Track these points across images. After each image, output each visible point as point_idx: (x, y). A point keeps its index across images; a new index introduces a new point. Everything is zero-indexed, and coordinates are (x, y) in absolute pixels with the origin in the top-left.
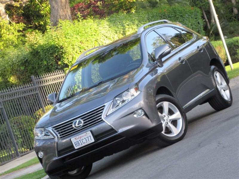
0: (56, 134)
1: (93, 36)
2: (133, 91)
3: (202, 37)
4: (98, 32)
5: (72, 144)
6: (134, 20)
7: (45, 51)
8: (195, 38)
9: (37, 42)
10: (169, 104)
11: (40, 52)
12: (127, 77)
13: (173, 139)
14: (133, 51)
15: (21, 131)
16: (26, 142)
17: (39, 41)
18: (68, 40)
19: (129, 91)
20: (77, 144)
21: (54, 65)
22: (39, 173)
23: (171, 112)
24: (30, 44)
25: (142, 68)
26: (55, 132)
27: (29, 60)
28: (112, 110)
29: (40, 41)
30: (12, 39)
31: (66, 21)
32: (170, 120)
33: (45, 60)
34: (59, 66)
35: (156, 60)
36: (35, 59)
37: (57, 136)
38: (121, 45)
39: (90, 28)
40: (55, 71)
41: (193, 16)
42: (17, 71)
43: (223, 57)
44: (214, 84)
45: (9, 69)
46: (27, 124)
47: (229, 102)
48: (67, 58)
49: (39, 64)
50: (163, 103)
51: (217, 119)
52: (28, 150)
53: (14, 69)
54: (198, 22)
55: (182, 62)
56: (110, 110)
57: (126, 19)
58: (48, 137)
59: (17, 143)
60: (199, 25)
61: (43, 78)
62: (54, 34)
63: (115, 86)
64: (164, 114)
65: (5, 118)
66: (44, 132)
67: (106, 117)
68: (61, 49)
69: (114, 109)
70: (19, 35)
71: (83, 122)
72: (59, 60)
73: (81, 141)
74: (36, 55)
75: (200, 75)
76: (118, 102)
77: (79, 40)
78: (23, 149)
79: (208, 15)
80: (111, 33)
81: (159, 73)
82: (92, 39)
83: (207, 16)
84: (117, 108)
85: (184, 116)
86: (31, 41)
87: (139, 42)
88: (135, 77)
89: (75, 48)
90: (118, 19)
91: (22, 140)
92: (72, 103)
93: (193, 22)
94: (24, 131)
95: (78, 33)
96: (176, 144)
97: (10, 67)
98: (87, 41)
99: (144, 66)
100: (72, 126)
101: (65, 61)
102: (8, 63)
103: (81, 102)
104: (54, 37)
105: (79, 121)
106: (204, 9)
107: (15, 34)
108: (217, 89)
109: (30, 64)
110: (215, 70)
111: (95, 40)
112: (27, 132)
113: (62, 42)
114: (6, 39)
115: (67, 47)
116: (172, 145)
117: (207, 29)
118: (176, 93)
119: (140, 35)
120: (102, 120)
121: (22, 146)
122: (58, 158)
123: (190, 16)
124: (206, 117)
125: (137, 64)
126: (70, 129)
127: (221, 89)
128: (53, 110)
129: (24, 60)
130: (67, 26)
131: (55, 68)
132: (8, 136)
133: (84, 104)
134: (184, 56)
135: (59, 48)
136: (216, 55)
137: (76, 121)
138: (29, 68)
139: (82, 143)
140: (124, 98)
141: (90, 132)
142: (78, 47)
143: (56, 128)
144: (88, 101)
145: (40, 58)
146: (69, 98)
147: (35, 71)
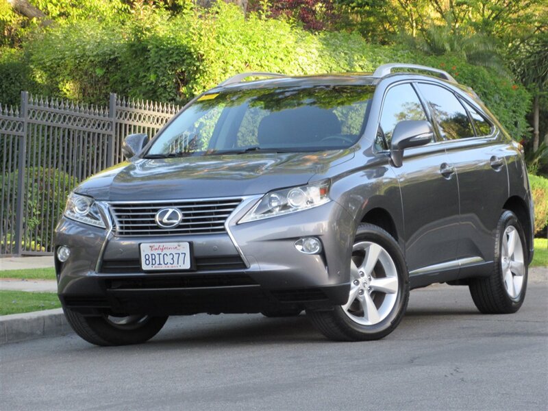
0: (113, 222)
1: (279, 60)
2: (314, 192)
3: (511, 141)
4: (291, 56)
5: (138, 257)
6: (380, 62)
7: (161, 52)
8: (494, 136)
9: (153, 27)
10: (382, 253)
11: (151, 51)
12: (314, 160)
13: (361, 331)
14: (350, 125)
15: (44, 202)
16: (45, 229)
17: (157, 25)
18: (220, 48)
19: (305, 189)
20: (150, 259)
21: (169, 90)
22: (45, 297)
23: (379, 272)
24: (137, 26)
25: (354, 152)
26: (111, 217)
27: (120, 60)
28: (253, 215)
29: (160, 26)
30: (103, 11)
31: (232, 6)
32: (370, 287)
33: (155, 73)
34: (180, 96)
35: (392, 148)
36: (133, 60)
37: (114, 226)
38: (328, 86)
39: (278, 42)
40: (167, 104)
41: (509, 103)
42: (86, 74)
43: (540, 217)
44: (497, 251)
45: (70, 63)
46: (62, 191)
47: (513, 303)
48: (203, 84)
49: (137, 76)
50: (369, 245)
51: (474, 328)
52: (43, 248)
53: (81, 67)
54: (515, 120)
55: (447, 174)
56: (250, 214)
57: (363, 53)
58: (93, 221)
59: (24, 224)
60: (515, 130)
61: (136, 107)
62: (196, 23)
63: (278, 167)
64: (362, 269)
65: (19, 161)
66: (88, 208)
67: (233, 226)
68: (197, 61)
69: (259, 217)
70: (121, 9)
71: (180, 217)
72: (185, 82)
73: (161, 256)
74: (138, 53)
75: (471, 223)
76: (274, 204)
77: (244, 58)
78: (33, 243)
79: (544, 122)
80: (318, 68)
81: (386, 178)
82: (272, 65)
83: (540, 124)
84: (267, 216)
85: (404, 291)
86: (141, 19)
87: (369, 96)
88: (332, 164)
89: (229, 71)
90: (345, 47)
91: (37, 222)
92: (175, 168)
93: (506, 117)
94: (51, 204)
95: (247, 42)
96: (363, 343)
97: (73, 60)
98: (261, 66)
99: (360, 148)
100: (154, 216)
101: (195, 90)
102: (72, 50)
103: (196, 174)
104: (194, 29)
105: (174, 212)
106: (540, 105)
107: (114, 4)
108: (499, 264)
109: (120, 69)
110: (510, 221)
111: (278, 70)
112: (55, 208)
113: (206, 46)
114: (91, 6)
115: (212, 62)
116: (354, 343)
117: (531, 149)
118: (406, 241)
119: (378, 80)
120: (224, 229)
121: (33, 235)
122: (97, 275)
123: (503, 101)
124: (452, 317)
125: (346, 141)
126: (147, 222)
127: (508, 267)
128: (125, 169)
129: (110, 55)
130: (231, 17)
131: (170, 98)
132: (11, 201)
133: (199, 180)
134: (456, 166)
135: (195, 56)
136: (525, 191)
137: (168, 211)
138: (116, 77)
139: (162, 262)
140: (290, 202)
141: (188, 244)
142: (237, 70)
143: (119, 209)
144: (210, 176)
145: (145, 63)
146: (171, 156)
147: (125, 89)
